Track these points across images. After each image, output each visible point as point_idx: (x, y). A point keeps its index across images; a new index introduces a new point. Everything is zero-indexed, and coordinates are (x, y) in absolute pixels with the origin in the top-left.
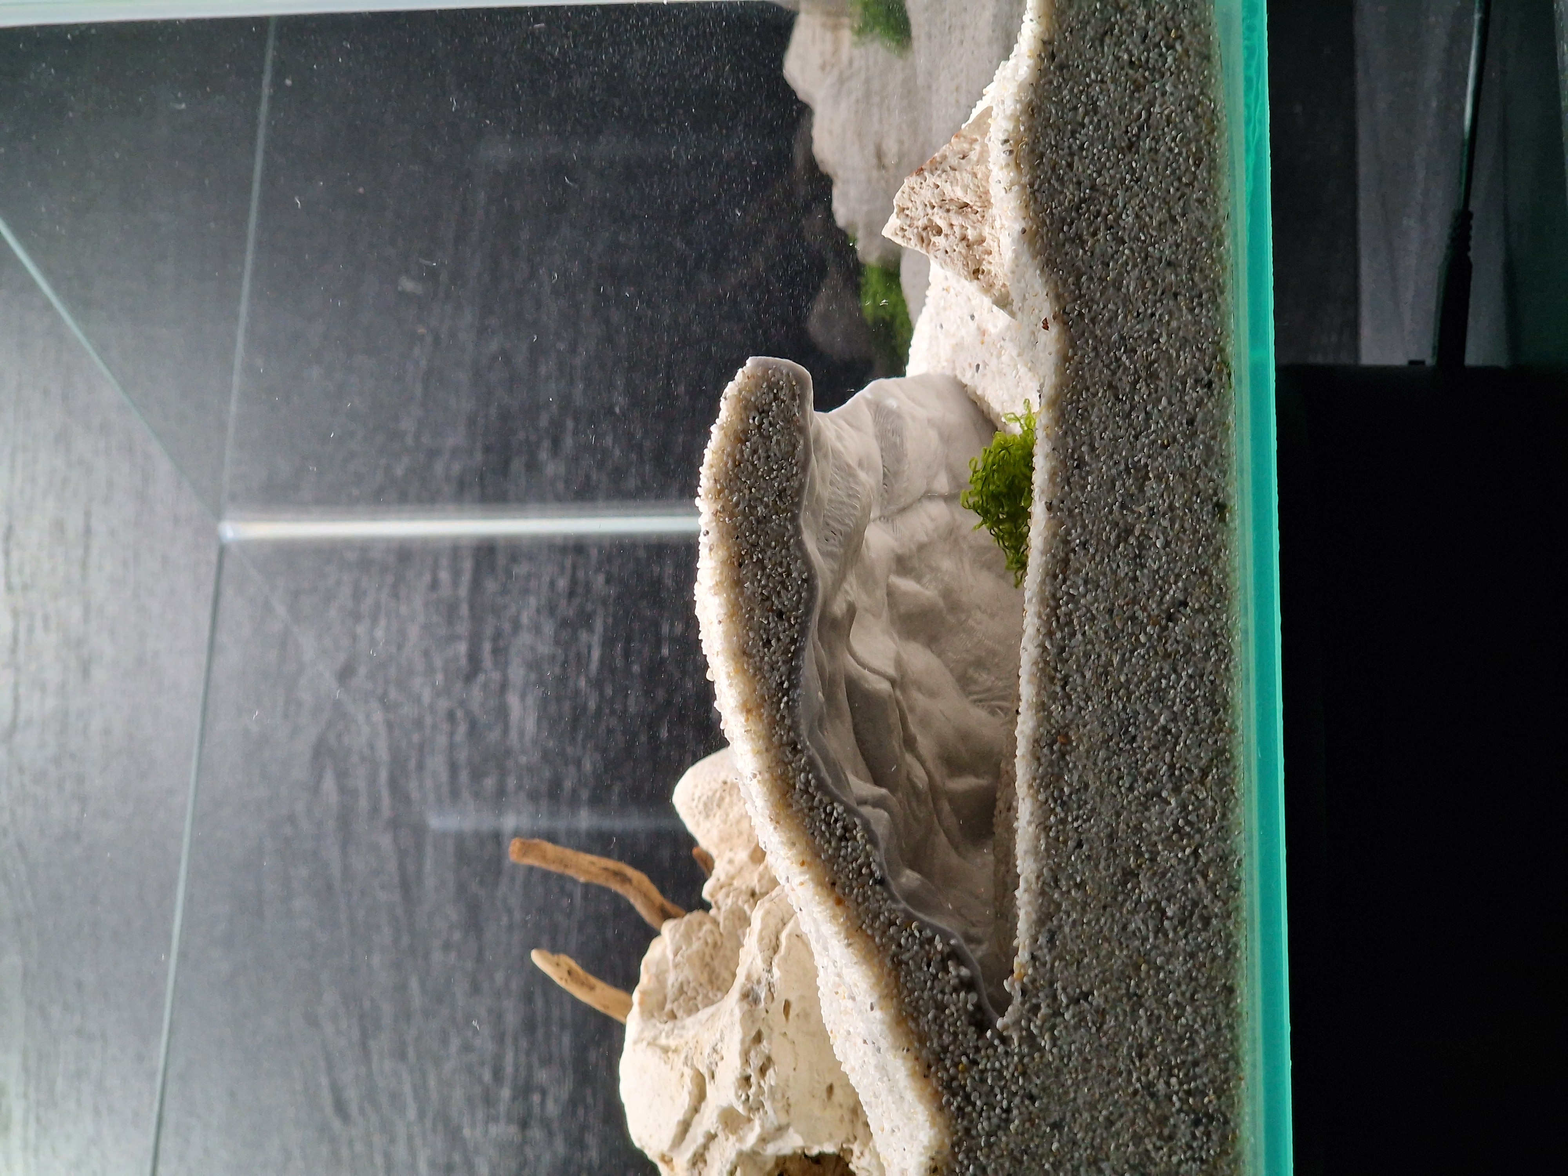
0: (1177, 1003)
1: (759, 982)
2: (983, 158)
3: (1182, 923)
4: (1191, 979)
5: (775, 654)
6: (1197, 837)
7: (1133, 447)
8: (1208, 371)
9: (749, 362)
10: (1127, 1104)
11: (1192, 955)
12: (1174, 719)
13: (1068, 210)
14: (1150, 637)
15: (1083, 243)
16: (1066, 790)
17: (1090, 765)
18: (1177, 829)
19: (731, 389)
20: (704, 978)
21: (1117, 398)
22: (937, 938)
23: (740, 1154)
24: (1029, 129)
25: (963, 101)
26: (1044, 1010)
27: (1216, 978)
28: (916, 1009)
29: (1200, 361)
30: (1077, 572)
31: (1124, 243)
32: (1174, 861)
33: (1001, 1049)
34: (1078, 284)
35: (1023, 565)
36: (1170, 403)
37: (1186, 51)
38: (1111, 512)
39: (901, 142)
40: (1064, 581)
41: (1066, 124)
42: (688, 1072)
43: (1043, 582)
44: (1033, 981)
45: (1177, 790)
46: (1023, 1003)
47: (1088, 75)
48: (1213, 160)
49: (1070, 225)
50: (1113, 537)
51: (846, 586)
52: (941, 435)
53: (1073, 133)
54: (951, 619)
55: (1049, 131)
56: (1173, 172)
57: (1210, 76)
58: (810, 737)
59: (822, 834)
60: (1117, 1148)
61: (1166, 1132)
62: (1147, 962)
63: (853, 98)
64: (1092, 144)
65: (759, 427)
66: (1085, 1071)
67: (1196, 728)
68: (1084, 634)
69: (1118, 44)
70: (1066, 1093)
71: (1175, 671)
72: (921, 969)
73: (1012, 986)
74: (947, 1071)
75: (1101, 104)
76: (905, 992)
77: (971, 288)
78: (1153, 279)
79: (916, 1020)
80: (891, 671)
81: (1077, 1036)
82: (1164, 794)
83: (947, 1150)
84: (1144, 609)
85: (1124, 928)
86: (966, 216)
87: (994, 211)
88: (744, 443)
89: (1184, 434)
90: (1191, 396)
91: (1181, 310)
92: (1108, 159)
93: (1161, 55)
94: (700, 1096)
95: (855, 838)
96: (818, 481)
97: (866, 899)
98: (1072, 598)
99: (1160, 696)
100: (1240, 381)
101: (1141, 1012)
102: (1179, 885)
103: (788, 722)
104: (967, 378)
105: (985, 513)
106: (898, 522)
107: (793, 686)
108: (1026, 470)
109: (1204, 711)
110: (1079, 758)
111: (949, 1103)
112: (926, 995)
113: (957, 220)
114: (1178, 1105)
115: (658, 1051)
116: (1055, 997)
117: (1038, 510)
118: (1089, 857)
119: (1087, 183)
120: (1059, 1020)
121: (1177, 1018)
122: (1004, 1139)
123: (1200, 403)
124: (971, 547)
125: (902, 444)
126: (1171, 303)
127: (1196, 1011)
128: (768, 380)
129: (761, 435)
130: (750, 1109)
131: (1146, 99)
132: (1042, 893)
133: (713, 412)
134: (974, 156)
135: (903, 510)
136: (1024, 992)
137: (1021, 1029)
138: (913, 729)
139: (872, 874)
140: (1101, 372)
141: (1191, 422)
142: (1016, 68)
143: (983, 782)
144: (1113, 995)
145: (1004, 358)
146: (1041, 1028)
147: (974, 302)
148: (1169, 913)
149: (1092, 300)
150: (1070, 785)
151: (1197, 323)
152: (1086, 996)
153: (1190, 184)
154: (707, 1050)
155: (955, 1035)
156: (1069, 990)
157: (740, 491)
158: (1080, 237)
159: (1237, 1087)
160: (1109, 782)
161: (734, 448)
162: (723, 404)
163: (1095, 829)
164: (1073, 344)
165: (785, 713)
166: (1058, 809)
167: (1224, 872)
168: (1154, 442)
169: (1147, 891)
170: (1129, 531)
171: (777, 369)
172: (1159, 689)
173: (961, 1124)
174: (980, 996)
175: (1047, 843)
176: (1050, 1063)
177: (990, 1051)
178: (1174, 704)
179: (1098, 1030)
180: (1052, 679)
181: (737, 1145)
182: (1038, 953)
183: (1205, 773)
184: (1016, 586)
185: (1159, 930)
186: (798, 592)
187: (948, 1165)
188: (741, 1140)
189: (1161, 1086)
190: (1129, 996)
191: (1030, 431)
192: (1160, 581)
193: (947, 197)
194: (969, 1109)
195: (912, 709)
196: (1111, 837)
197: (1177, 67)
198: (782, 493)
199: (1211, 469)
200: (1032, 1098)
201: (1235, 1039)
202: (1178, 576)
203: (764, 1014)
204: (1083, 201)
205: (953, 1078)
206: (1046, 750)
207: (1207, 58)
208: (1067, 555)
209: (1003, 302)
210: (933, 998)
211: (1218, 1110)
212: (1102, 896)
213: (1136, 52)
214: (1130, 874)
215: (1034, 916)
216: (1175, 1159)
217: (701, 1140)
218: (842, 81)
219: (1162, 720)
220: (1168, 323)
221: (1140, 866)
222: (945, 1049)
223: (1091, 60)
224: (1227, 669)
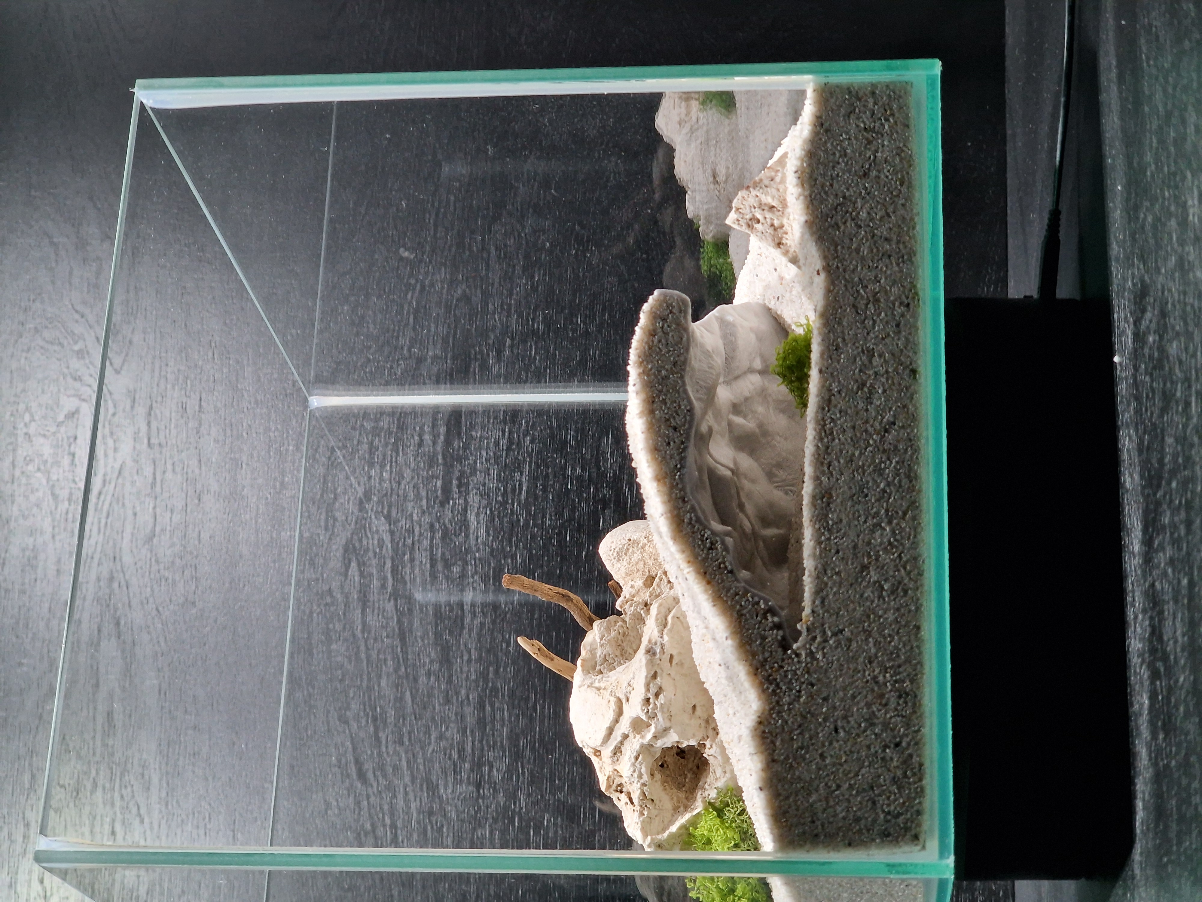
0: (890, 635)
1: (656, 644)
2: (783, 181)
3: (893, 593)
4: (897, 622)
5: (671, 450)
6: (901, 548)
7: (866, 339)
8: (907, 298)
9: (656, 292)
10: (863, 688)
11: (898, 610)
12: (888, 484)
13: (830, 210)
14: (875, 441)
15: (839, 228)
16: (830, 523)
17: (843, 510)
18: (890, 543)
19: (646, 307)
20: (618, 653)
21: (857, 312)
22: (762, 601)
23: (642, 746)
24: (809, 165)
25: (770, 147)
26: (819, 639)
27: (910, 622)
28: (750, 639)
29: (904, 292)
30: (836, 406)
31: (861, 227)
32: (888, 560)
33: (796, 660)
34: (836, 251)
35: (805, 406)
36: (886, 315)
37: (896, 122)
38: (854, 374)
39: (728, 168)
40: (829, 411)
41: (829, 162)
42: (613, 700)
43: (817, 412)
44: (813, 624)
45: (890, 523)
46: (808, 635)
47: (841, 135)
48: (910, 183)
49: (832, 218)
50: (855, 388)
51: (707, 417)
52: (757, 337)
53: (833, 167)
54: (763, 440)
55: (820, 166)
56: (888, 189)
57: (909, 136)
58: (692, 493)
59: (699, 546)
60: (858, 710)
61: (884, 702)
62: (873, 613)
63: (699, 142)
64: (844, 174)
65: (662, 328)
66: (841, 670)
67: (900, 490)
68: (839, 440)
69: (858, 118)
70: (831, 682)
71: (889, 459)
72: (752, 618)
73: (802, 626)
74: (767, 671)
75: (848, 151)
76: (744, 631)
77: (776, 254)
78: (877, 248)
79: (750, 645)
80: (732, 466)
81: (835, 653)
82: (883, 525)
83: (767, 712)
84: (872, 426)
85: (862, 596)
86: (773, 213)
87: (789, 210)
88: (654, 336)
89: (894, 332)
90: (898, 310)
91: (892, 264)
92: (853, 181)
93: (882, 124)
94: (620, 712)
95: (717, 549)
96: (693, 359)
97: (723, 581)
98: (833, 420)
99: (880, 472)
100: (924, 303)
101: (871, 639)
102: (891, 573)
103: (680, 486)
104: (771, 306)
105: (784, 376)
106: (734, 385)
107: (683, 467)
108: (806, 353)
109: (905, 481)
110: (837, 506)
111: (768, 688)
112: (755, 632)
113: (768, 215)
114: (890, 688)
115: (594, 690)
116: (824, 632)
117: (814, 374)
118: (843, 558)
119: (840, 194)
120: (826, 644)
121: (890, 642)
122: (797, 706)
123: (903, 315)
124: (774, 401)
125: (736, 341)
126: (887, 261)
127: (900, 639)
128: (667, 303)
129: (664, 333)
130: (650, 717)
131: (873, 149)
132: (818, 577)
133: (635, 320)
134: (778, 179)
135: (737, 378)
136: (808, 630)
137: (807, 649)
138: (743, 499)
139: (726, 567)
140: (848, 299)
141: (898, 325)
142: (802, 130)
143: (781, 532)
144: (855, 631)
145: (794, 293)
146: (817, 648)
147: (776, 261)
148: (886, 587)
149: (844, 259)
150: (832, 520)
151: (901, 271)
152: (841, 631)
153: (898, 196)
154: (626, 685)
155: (771, 652)
156: (832, 628)
157: (652, 362)
158: (837, 224)
159: (922, 678)
160: (854, 519)
161: (648, 339)
162: (642, 315)
163: (845, 542)
164: (833, 283)
165: (679, 481)
166: (826, 533)
167: (916, 566)
168: (877, 337)
169: (874, 575)
170: (864, 384)
171: (671, 296)
172: (880, 469)
173: (775, 699)
174: (784, 632)
175: (821, 551)
176: (822, 667)
177: (790, 661)
178: (888, 477)
179: (848, 649)
180: (822, 464)
181: (641, 740)
182: (816, 609)
183: (905, 514)
184: (801, 417)
185: (880, 597)
186: (685, 417)
187: (767, 720)
188: (643, 737)
189: (881, 678)
190: (864, 631)
191: (809, 331)
192: (881, 411)
193: (763, 202)
194: (778, 691)
195: (742, 489)
196: (855, 547)
197: (891, 131)
198: (675, 364)
199: (909, 351)
200: (812, 685)
201: (920, 653)
202: (890, 409)
203: (659, 662)
204: (838, 205)
205: (770, 675)
206: (819, 502)
207: (907, 126)
208: (830, 397)
209: (794, 261)
210: (759, 633)
211: (912, 690)
212: (850, 579)
213: (868, 123)
214: (865, 567)
215: (813, 590)
216: (888, 716)
217: (619, 739)
218: (692, 131)
219: (882, 485)
220: (886, 271)
221: (870, 563)
222: (766, 660)
223: (843, 127)
224: (917, 458)
